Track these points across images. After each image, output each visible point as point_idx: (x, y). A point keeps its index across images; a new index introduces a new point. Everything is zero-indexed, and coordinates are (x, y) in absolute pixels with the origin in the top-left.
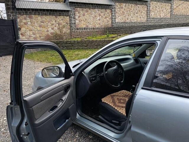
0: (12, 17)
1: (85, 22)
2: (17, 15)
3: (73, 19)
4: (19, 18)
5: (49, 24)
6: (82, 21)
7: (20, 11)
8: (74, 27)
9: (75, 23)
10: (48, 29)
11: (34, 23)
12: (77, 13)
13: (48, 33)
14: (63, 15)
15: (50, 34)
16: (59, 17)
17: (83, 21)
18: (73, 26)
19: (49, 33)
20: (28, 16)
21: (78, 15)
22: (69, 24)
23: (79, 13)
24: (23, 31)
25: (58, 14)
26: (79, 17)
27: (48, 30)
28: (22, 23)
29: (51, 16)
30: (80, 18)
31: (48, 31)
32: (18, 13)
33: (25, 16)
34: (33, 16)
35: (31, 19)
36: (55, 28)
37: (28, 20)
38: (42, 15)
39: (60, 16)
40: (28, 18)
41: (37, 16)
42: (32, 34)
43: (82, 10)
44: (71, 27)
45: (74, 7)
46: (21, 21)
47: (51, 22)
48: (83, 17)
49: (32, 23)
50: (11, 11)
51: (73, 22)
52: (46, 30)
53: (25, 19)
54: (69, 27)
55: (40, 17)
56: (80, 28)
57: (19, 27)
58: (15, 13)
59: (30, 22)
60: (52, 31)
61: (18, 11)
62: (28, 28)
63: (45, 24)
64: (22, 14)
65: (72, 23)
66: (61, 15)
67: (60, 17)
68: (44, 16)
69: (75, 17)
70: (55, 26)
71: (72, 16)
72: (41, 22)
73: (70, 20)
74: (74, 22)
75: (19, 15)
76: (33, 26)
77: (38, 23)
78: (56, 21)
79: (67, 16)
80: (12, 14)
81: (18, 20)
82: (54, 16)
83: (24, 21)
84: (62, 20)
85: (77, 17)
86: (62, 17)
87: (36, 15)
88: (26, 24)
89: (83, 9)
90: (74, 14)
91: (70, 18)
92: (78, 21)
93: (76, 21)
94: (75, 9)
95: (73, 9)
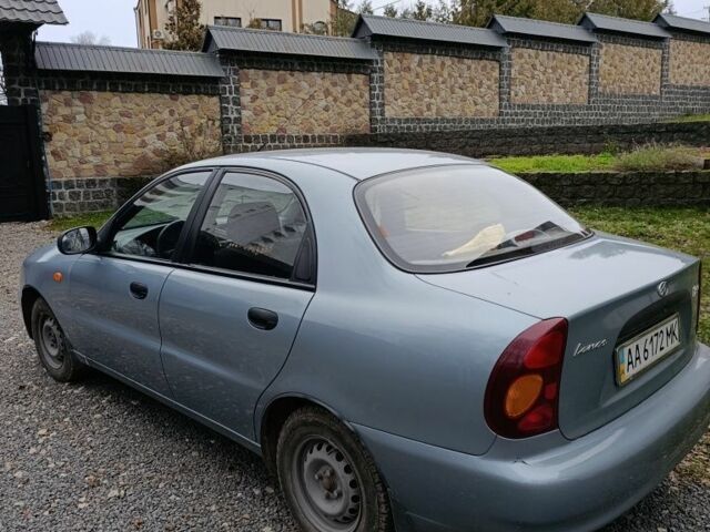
0: (23, 96)
1: (275, 117)
2: (41, 92)
3: (231, 105)
4: (47, 100)
5: (150, 122)
6: (263, 112)
7: (51, 79)
8: (236, 132)
9: (238, 120)
10: (146, 138)
11: (98, 118)
12: (248, 85)
13: (145, 149)
14: (196, 93)
15: (151, 155)
16: (182, 99)
17: (268, 113)
18: (233, 128)
19: (148, 151)
20: (76, 94)
21: (252, 92)
22: (217, 123)
23: (254, 85)
24: (59, 144)
25: (181, 89)
26: (254, 98)
27: (143, 141)
28: (55, 119)
29: (158, 95)
30: (258, 102)
31: (144, 144)
32: (43, 86)
33: (67, 94)
34: (95, 94)
35: (87, 105)
36: (168, 134)
37: (78, 107)
38: (123, 92)
39: (187, 94)
40: (77, 102)
41: (108, 95)
42: (89, 152)
43: (266, 77)
44: (227, 132)
45: (236, 67)
46: (53, 112)
47: (156, 114)
48: (268, 99)
49: (89, 117)
50: (22, 77)
51: (232, 117)
52: (139, 140)
53: (68, 104)
54: (220, 130)
55: (118, 98)
56: (257, 137)
57: (46, 129)
58: (34, 85)
59: (85, 113)
60: (159, 145)
61: (43, 79)
62: (75, 135)
63: (135, 120)
64: (57, 88)
65: (229, 119)
66: (191, 94)
67: (187, 97)
68: (132, 95)
69: (239, 98)
70: (171, 130)
71: (228, 95)
72: (122, 115)
73: (222, 108)
74: (236, 115)
75: (48, 92)
76: (91, 128)
77: (111, 118)
78: (172, 113)
79: (213, 95)
80: (22, 89)
81: (44, 107)
82: (167, 96)
83: (63, 111)
84: (195, 107)
85: (245, 100)
86: (194, 99)
87: (105, 90)
88: (69, 119)
89: (268, 72)
90: (237, 89)
91: (221, 102)
92: (250, 113)
93: (244, 113)
94: (241, 71)
95: (234, 74)
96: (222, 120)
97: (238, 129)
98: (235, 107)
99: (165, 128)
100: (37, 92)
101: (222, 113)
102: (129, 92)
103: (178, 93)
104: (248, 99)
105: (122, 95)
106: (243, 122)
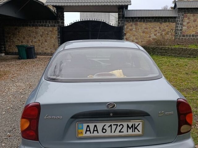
0: (121, 24)
1: (195, 29)
2: (125, 23)
3: (179, 25)
4: (126, 25)
5: (153, 30)
6: (191, 27)
7: (128, 19)
8: (180, 33)
9: (181, 30)
10: (151, 35)
11: (138, 30)
12: (187, 19)
13: (150, 38)
15: (152, 40)
16: (163, 24)
17: (193, 28)
20: (134, 23)
21: (188, 21)
23: (189, 19)
24: (128, 36)
25: (163, 21)
26: (188, 23)
27: (150, 36)
28: (128, 30)
29: (156, 23)
30: (190, 24)
32: (126, 21)
33: (131, 23)
34: (139, 23)
35: (136, 26)
36: (158, 34)
37: (134, 26)
38: (146, 22)
40: (134, 25)
41: (142, 23)
42: (135, 38)
43: (194, 16)
44: (177, 33)
46: (127, 28)
47: (155, 28)
48: (194, 23)
49: (136, 29)
50: (121, 19)
51: (179, 29)
53: (131, 26)
54: (174, 33)
55: (145, 24)
56: (187, 35)
57: (125, 32)
58: (124, 21)
59: (135, 28)
60: (155, 37)
62: (132, 34)
63: (149, 30)
64: (129, 22)
66: (167, 22)
67: (165, 23)
68: (149, 23)
69: (182, 23)
71: (179, 22)
72: (145, 28)
73: (176, 26)
75: (127, 23)
76: (136, 32)
77: (142, 29)
78: (160, 28)
79: (174, 22)
80: (121, 22)
81: (125, 27)
82: (159, 23)
83: (130, 28)
84: (167, 26)
85: (185, 23)
86: (167, 23)
88: (131, 30)
89: (194, 14)
90: (182, 20)
91: (176, 24)
92: (186, 28)
93: (184, 28)
94: (184, 14)
95: (182, 15)
96: (175, 30)
98: (180, 26)
99: (157, 32)
100: (124, 23)
101: (176, 28)
103: (162, 22)
104: (186, 23)
105: (146, 23)
106: (183, 31)
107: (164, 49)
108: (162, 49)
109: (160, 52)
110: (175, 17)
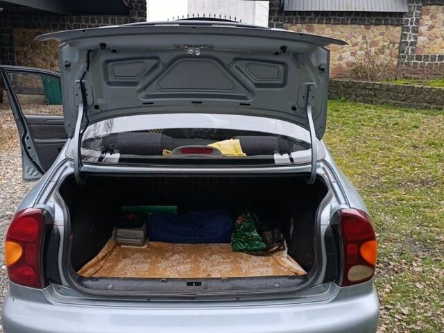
3: (410, 33)
6: (437, 38)
7: (292, 17)
8: (410, 52)
9: (413, 44)
10: (343, 54)
12: (428, 17)
13: (341, 62)
14: (385, 24)
15: (344, 65)
16: (374, 28)
18: (408, 49)
19: (343, 63)
20: (305, 26)
21: (430, 23)
22: (397, 46)
23: (433, 17)
25: (374, 22)
26: (432, 27)
27: (341, 56)
29: (357, 26)
30: (434, 30)
31: (341, 58)
32: (287, 21)
33: (299, 25)
34: (316, 26)
36: (359, 52)
38: (334, 24)
39: (378, 25)
41: (324, 26)
44: (403, 52)
45: (420, 4)
47: (353, 38)
48: (443, 29)
51: (409, 41)
52: (338, 56)
54: (397, 51)
55: (329, 28)
56: (426, 57)
58: (281, 21)
60: (352, 59)
61: (287, 17)
64: (294, 22)
65: (407, 42)
66: (381, 24)
67: (378, 27)
68: (339, 26)
69: (417, 28)
70: (361, 49)
71: (409, 25)
73: (402, 34)
74: (412, 40)
78: (364, 38)
79: (397, 26)
80: (275, 23)
82: (363, 27)
84: (382, 34)
85: (423, 29)
86: (382, 28)
87: (322, 23)
90: (417, 21)
91: (403, 30)
92: (426, 38)
93: (420, 39)
94: (423, 7)
95: (417, 9)
96: (401, 43)
97: (412, 50)
98: (413, 34)
99: (357, 48)
100: (282, 25)
101: (402, 39)
102: (337, 24)
103: (371, 24)
104: (426, 28)
105: (333, 26)
106: (417, 45)
107: (370, 87)
108: (365, 88)
109: (361, 95)
110: (401, 14)
